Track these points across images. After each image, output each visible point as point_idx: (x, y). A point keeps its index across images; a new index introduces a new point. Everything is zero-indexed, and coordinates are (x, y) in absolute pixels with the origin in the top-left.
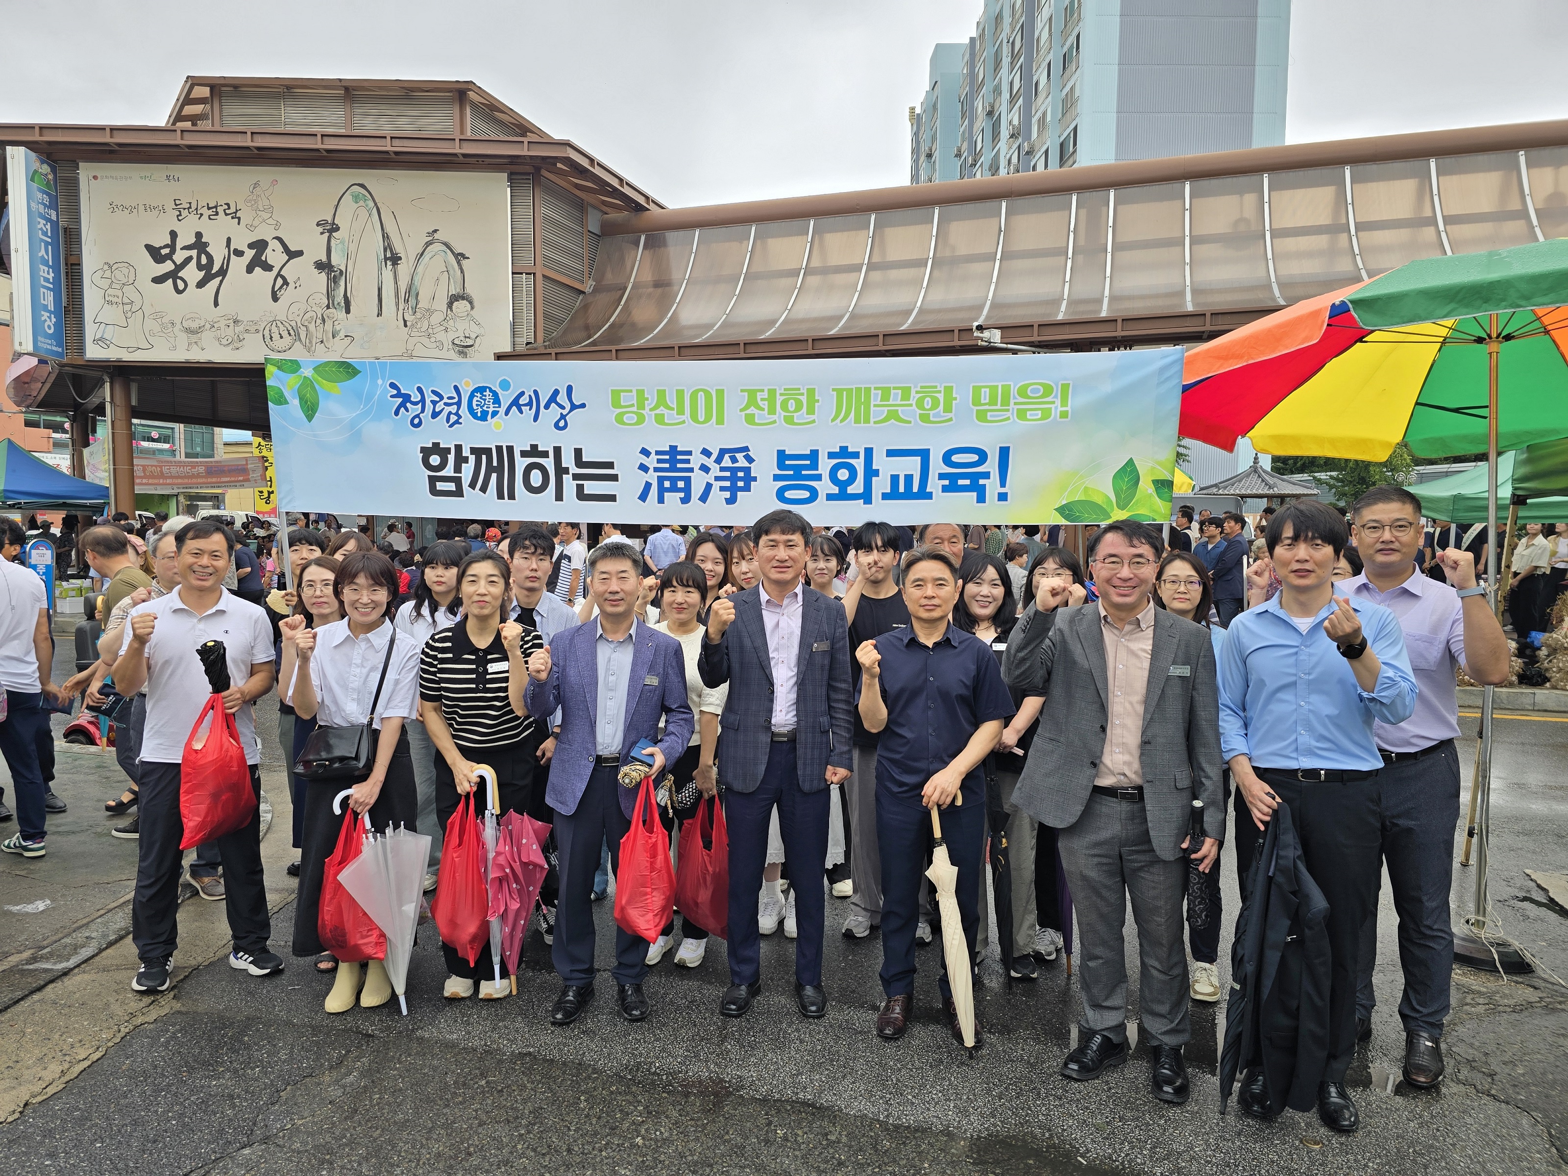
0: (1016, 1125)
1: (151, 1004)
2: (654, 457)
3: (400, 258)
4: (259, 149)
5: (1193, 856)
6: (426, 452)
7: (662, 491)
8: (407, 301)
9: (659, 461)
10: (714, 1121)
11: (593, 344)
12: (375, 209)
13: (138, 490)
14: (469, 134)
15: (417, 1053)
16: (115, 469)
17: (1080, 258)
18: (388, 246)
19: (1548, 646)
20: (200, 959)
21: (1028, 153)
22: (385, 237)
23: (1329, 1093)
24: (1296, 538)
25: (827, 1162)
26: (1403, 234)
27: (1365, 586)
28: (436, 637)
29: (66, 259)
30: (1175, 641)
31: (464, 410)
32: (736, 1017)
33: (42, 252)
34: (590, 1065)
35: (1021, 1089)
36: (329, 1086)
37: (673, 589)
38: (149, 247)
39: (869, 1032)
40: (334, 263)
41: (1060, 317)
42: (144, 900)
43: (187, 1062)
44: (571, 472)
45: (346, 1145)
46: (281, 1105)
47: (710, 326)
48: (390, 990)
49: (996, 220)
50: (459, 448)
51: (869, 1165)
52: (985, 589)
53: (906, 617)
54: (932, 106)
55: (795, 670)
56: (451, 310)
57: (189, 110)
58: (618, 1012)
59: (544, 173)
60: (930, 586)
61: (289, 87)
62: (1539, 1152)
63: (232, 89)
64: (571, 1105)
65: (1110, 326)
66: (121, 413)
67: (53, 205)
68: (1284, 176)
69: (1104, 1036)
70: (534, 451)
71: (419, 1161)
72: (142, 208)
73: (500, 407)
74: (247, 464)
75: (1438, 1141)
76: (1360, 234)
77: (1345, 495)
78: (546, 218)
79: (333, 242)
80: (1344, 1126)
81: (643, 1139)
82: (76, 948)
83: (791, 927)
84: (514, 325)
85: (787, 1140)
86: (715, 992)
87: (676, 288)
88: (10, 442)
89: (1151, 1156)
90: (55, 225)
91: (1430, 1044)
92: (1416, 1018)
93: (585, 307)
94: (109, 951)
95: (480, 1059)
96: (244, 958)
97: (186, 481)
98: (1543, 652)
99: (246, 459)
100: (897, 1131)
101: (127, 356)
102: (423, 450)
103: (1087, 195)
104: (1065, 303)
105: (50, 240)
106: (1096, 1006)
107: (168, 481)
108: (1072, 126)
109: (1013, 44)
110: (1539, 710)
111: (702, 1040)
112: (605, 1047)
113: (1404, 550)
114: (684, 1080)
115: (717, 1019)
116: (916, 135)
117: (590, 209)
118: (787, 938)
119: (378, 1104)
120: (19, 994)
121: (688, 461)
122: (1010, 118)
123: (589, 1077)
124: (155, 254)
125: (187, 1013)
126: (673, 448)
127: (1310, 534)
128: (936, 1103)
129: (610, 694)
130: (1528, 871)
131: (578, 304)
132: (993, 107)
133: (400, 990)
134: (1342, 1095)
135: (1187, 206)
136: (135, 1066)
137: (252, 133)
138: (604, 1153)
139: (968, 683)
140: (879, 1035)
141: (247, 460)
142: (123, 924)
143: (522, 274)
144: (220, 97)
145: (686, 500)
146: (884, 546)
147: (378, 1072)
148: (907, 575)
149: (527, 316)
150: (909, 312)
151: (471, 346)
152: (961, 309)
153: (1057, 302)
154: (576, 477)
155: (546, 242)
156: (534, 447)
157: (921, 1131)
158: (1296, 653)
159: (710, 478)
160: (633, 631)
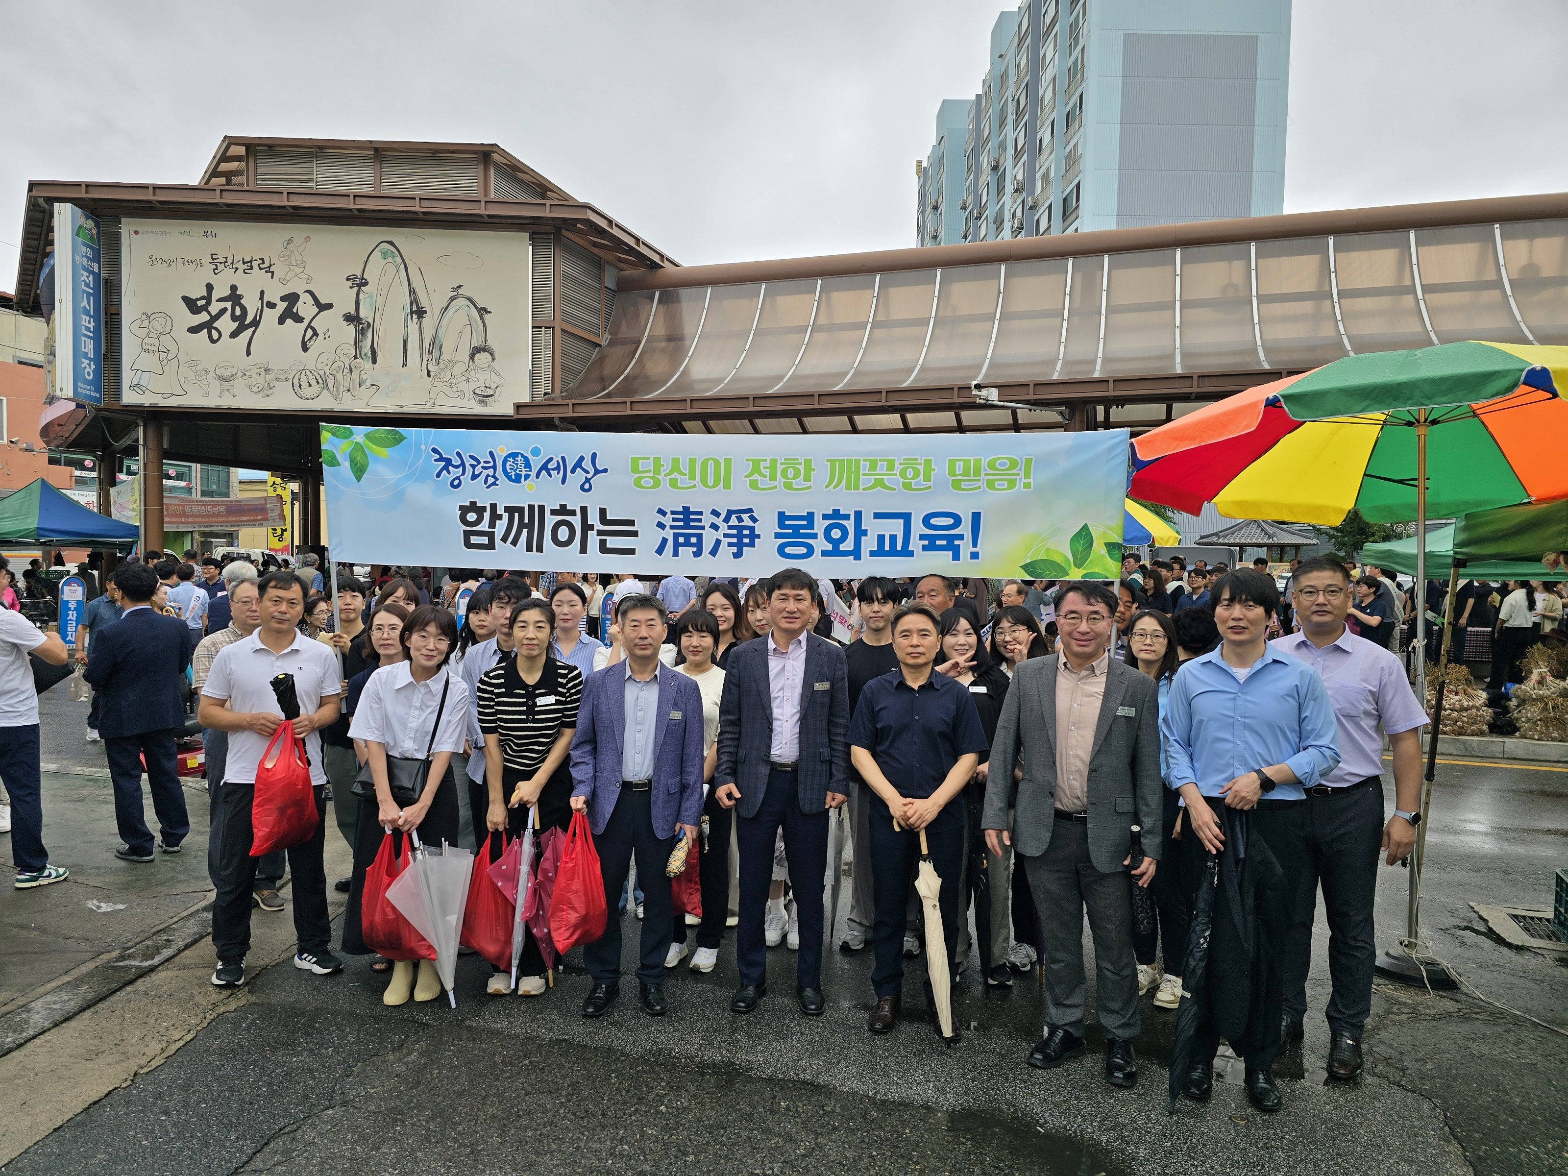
0: (986, 1102)
1: (229, 996)
2: (669, 516)
3: (425, 312)
4: (294, 208)
5: (1133, 872)
6: (464, 510)
7: (676, 546)
8: (431, 352)
9: (674, 520)
10: (726, 1095)
11: (608, 395)
12: (402, 265)
13: (167, 528)
14: (492, 196)
15: (468, 1039)
16: (145, 509)
17: (1076, 319)
18: (414, 301)
19: (1517, 697)
20: (267, 960)
21: (1031, 208)
22: (412, 291)
23: (1258, 1079)
24: (1232, 600)
25: (823, 1127)
26: (1384, 302)
27: (1303, 643)
28: (491, 675)
29: (106, 309)
30: (1125, 686)
31: (499, 473)
32: (745, 1013)
33: (85, 303)
34: (618, 1050)
35: (992, 1074)
36: (394, 1063)
37: (689, 634)
38: (186, 299)
39: (861, 1027)
40: (362, 315)
41: (1055, 377)
42: (225, 905)
43: (268, 1043)
44: (596, 528)
45: (414, 1108)
46: (355, 1078)
47: (719, 381)
48: (439, 987)
49: (995, 282)
50: (494, 507)
51: (859, 1130)
52: (962, 639)
53: (896, 663)
54: (938, 160)
55: (798, 708)
56: (473, 362)
57: (225, 166)
58: (641, 1008)
59: (564, 232)
60: (915, 636)
61: (321, 148)
62: (1433, 1130)
63: (266, 148)
64: (604, 1080)
65: (1103, 386)
66: (153, 454)
67: (96, 258)
68: (1270, 245)
69: (1066, 1031)
70: (563, 510)
71: (477, 1121)
72: (180, 261)
73: (531, 471)
74: (266, 504)
75: (1348, 1120)
76: (1343, 301)
77: (1344, 544)
78: (566, 276)
79: (361, 295)
80: (1267, 1106)
81: (666, 1107)
82: (158, 950)
83: (794, 940)
84: (532, 374)
85: (790, 1110)
86: (726, 994)
87: (688, 343)
88: (43, 481)
89: (1099, 1127)
90: (97, 277)
91: (1351, 1042)
92: (1339, 1019)
93: (601, 360)
94: (187, 952)
95: (522, 1044)
96: (308, 959)
97: (207, 519)
98: (1513, 703)
99: (265, 498)
100: (884, 1105)
101: (162, 402)
102: (461, 508)
103: (1082, 260)
104: (1060, 362)
105: (91, 291)
106: (1058, 1004)
107: (190, 520)
108: (1075, 182)
109: (1018, 101)
110: (1508, 758)
111: (715, 1032)
112: (631, 1036)
113: (1335, 612)
114: (700, 1063)
115: (729, 1015)
116: (923, 188)
117: (607, 266)
118: (789, 950)
119: (438, 1077)
120: (114, 986)
121: (700, 520)
122: (1014, 173)
123: (618, 1059)
124: (191, 304)
125: (262, 1004)
126: (686, 509)
127: (1244, 597)
128: (918, 1084)
129: (639, 727)
130: (1472, 904)
131: (594, 356)
132: (998, 162)
133: (449, 985)
134: (1268, 1081)
135: (1178, 272)
136: (223, 1045)
137: (288, 193)
138: (633, 1118)
139: (948, 720)
140: (870, 1030)
141: (266, 500)
142: (196, 929)
143: (541, 327)
144: (255, 156)
145: (698, 554)
146: (884, 598)
147: (435, 1052)
148: (896, 626)
149: (546, 366)
150: (910, 371)
151: (491, 396)
152: (962, 368)
153: (1052, 363)
154: (600, 533)
155: (566, 298)
156: (563, 506)
157: (904, 1105)
158: (1235, 699)
159: (719, 535)
160: (657, 672)
